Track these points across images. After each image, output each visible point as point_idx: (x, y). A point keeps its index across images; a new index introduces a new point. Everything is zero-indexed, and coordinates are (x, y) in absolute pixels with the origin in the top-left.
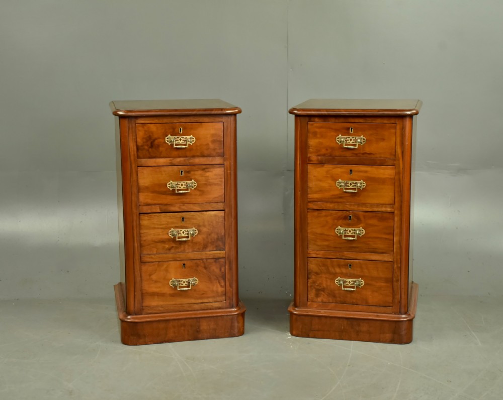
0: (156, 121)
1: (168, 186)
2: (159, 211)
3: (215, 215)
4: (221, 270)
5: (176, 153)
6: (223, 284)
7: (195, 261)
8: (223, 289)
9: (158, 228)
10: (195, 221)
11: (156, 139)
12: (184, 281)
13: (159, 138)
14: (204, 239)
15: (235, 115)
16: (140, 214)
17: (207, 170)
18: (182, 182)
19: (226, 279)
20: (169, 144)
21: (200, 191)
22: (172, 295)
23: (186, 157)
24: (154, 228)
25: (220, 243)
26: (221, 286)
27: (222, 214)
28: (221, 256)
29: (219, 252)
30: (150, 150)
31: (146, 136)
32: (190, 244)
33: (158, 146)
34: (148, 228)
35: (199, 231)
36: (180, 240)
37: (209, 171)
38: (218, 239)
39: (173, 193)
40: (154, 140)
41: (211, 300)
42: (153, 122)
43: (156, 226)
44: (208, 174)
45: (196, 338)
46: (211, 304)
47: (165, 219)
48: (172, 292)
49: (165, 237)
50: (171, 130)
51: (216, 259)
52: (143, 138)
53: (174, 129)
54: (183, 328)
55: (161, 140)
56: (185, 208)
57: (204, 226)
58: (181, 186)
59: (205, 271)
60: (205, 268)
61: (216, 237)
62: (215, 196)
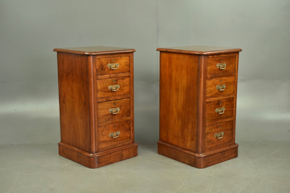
0: (104, 57)
1: (109, 88)
2: (105, 101)
3: (127, 100)
4: (129, 126)
5: (111, 72)
6: (129, 133)
7: (119, 123)
8: (129, 135)
9: (105, 109)
10: (119, 104)
11: (104, 65)
12: (114, 134)
13: (105, 65)
14: (122, 112)
15: (132, 52)
16: (98, 103)
17: (124, 79)
18: (114, 86)
19: (131, 130)
20: (109, 68)
21: (121, 89)
22: (110, 141)
23: (116, 73)
24: (104, 109)
25: (128, 113)
26: (129, 134)
27: (129, 99)
28: (129, 119)
29: (128, 117)
30: (102, 71)
31: (100, 65)
32: (117, 115)
33: (105, 69)
34: (101, 109)
35: (121, 108)
36: (114, 113)
37: (124, 80)
38: (128, 112)
39: (111, 91)
40: (103, 66)
41: (125, 141)
42: (103, 57)
43: (104, 108)
44: (124, 81)
45: (121, 160)
46: (125, 143)
47: (107, 104)
48: (111, 139)
49: (108, 113)
50: (110, 61)
51: (127, 121)
52: (99, 65)
53: (111, 60)
54: (116, 156)
56: (115, 98)
57: (122, 106)
58: (113, 87)
59: (123, 127)
60: (123, 126)
61: (127, 110)
62: (127, 91)
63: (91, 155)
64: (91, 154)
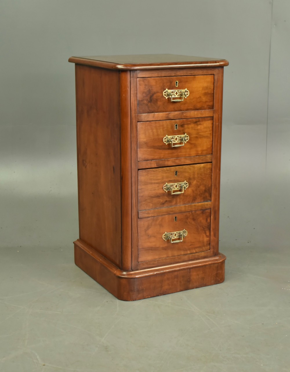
0: (155, 74)
1: (164, 140)
2: (156, 167)
3: (204, 167)
4: (207, 220)
5: (171, 107)
6: (208, 234)
7: (185, 214)
8: (208, 239)
9: (155, 183)
10: (187, 175)
11: (155, 93)
12: (174, 235)
13: (157, 92)
14: (193, 191)
15: (222, 67)
16: (139, 170)
17: (198, 123)
18: (176, 136)
19: (211, 229)
20: (167, 98)
21: (191, 144)
22: (165, 249)
23: (181, 110)
24: (151, 183)
25: (207, 194)
26: (207, 236)
27: (209, 165)
28: (208, 207)
29: (206, 203)
30: (149, 104)
31: (146, 91)
32: (181, 197)
33: (157, 100)
34: (146, 184)
35: (190, 184)
36: (175, 193)
37: (200, 124)
38: (205, 191)
39: (170, 147)
40: (153, 95)
41: (197, 250)
42: (153, 75)
43: (153, 181)
44: (199, 127)
45: (187, 289)
46: (197, 254)
47: (160, 174)
48: (166, 245)
49: (161, 191)
50: (168, 84)
51: (203, 211)
52: (144, 93)
53: (171, 82)
54: (176, 280)
55: (159, 94)
56: (178, 162)
57: (194, 178)
58: (175, 139)
59: (193, 222)
60: (194, 219)
61: (204, 188)
62: (205, 148)
63: (124, 275)
64: (125, 273)
